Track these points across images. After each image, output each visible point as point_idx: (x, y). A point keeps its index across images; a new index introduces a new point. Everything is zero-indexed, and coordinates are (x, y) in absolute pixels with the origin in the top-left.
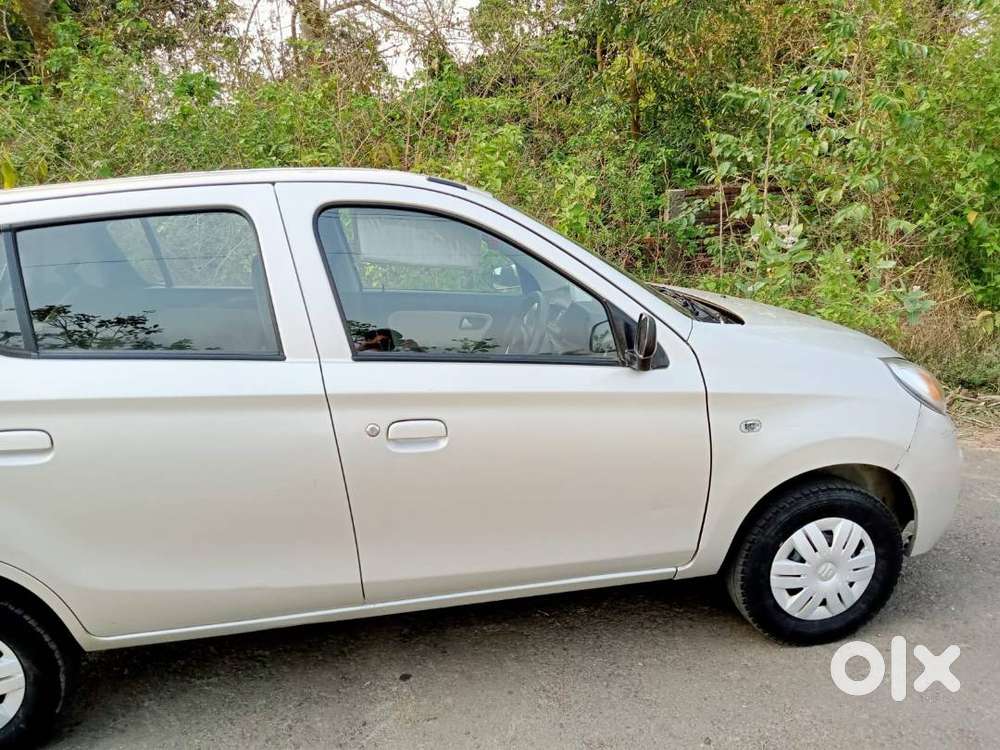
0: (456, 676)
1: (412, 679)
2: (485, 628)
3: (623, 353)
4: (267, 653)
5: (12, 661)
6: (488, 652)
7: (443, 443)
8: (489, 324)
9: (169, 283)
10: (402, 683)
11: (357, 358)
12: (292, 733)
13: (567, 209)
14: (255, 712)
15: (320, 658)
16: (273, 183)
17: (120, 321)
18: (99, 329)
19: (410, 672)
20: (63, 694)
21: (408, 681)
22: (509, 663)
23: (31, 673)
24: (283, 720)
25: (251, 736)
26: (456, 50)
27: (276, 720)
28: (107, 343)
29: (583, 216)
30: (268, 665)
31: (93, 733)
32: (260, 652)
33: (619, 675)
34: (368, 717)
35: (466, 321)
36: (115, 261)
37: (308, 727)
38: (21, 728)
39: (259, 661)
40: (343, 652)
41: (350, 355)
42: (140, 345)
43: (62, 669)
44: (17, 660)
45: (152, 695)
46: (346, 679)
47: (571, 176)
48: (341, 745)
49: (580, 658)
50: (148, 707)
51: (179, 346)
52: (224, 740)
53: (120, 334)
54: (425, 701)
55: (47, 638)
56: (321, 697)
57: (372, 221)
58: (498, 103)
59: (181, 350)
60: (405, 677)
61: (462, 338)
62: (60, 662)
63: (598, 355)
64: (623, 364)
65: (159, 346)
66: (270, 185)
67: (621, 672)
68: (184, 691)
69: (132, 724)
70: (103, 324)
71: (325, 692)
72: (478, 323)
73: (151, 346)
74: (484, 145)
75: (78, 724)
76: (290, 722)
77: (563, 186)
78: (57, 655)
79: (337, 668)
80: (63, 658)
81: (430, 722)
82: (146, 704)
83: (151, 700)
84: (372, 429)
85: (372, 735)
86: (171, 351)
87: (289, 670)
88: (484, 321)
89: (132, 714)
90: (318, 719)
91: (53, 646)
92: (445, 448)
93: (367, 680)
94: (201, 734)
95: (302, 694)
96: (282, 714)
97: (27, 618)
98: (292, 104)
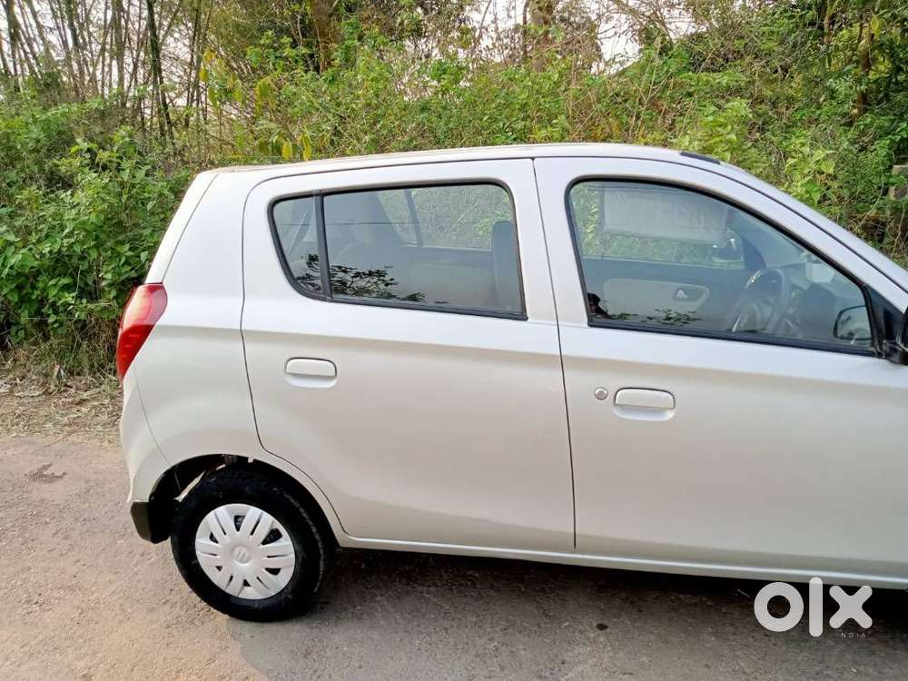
0: (652, 637)
1: (608, 630)
2: (681, 596)
3: (881, 344)
4: (477, 575)
5: (287, 543)
6: (686, 621)
7: (670, 415)
8: (703, 298)
9: (420, 242)
10: (600, 632)
11: (592, 324)
12: (497, 654)
13: (799, 184)
14: (467, 627)
15: (523, 589)
16: (533, 159)
17: (370, 274)
18: (355, 279)
19: (606, 622)
20: (320, 577)
21: (603, 631)
22: (706, 636)
23: (300, 556)
24: (490, 640)
25: (462, 649)
26: (677, 28)
27: (485, 639)
28: (360, 292)
29: (816, 191)
30: (478, 586)
31: (337, 614)
32: (472, 572)
33: (828, 676)
34: (567, 656)
35: (681, 292)
36: (379, 222)
37: (512, 652)
38: (289, 599)
39: (469, 580)
40: (543, 589)
41: (586, 320)
42: (381, 296)
43: (322, 557)
44: (291, 543)
45: (383, 593)
46: (546, 616)
47: (806, 150)
48: (541, 677)
49: (784, 648)
50: (379, 601)
51: (413, 298)
52: (440, 646)
53: (369, 285)
54: (621, 655)
55: (314, 530)
56: (525, 627)
57: (618, 193)
58: (723, 79)
59: (413, 301)
60: (602, 627)
61: (666, 308)
62: (321, 552)
63: (844, 342)
64: (879, 355)
65: (394, 297)
66: (530, 160)
67: (830, 673)
68: (408, 593)
69: (368, 613)
70: (358, 275)
71: (528, 623)
72: (694, 296)
73: (390, 296)
74: (711, 118)
75: (327, 603)
76: (496, 644)
77: (796, 160)
78: (320, 545)
79: (538, 602)
80: (324, 548)
81: (626, 676)
82: (378, 598)
83: (382, 596)
84: (601, 392)
85: (570, 675)
86: (404, 302)
87: (496, 594)
88: (700, 294)
89: (367, 604)
90: (521, 647)
91: (317, 537)
92: (672, 419)
93: (566, 621)
94: (422, 636)
95: (509, 621)
96: (489, 634)
97: (302, 510)
98: (530, 84)
